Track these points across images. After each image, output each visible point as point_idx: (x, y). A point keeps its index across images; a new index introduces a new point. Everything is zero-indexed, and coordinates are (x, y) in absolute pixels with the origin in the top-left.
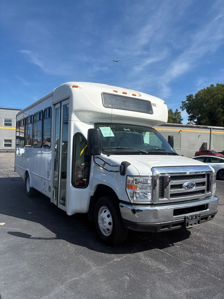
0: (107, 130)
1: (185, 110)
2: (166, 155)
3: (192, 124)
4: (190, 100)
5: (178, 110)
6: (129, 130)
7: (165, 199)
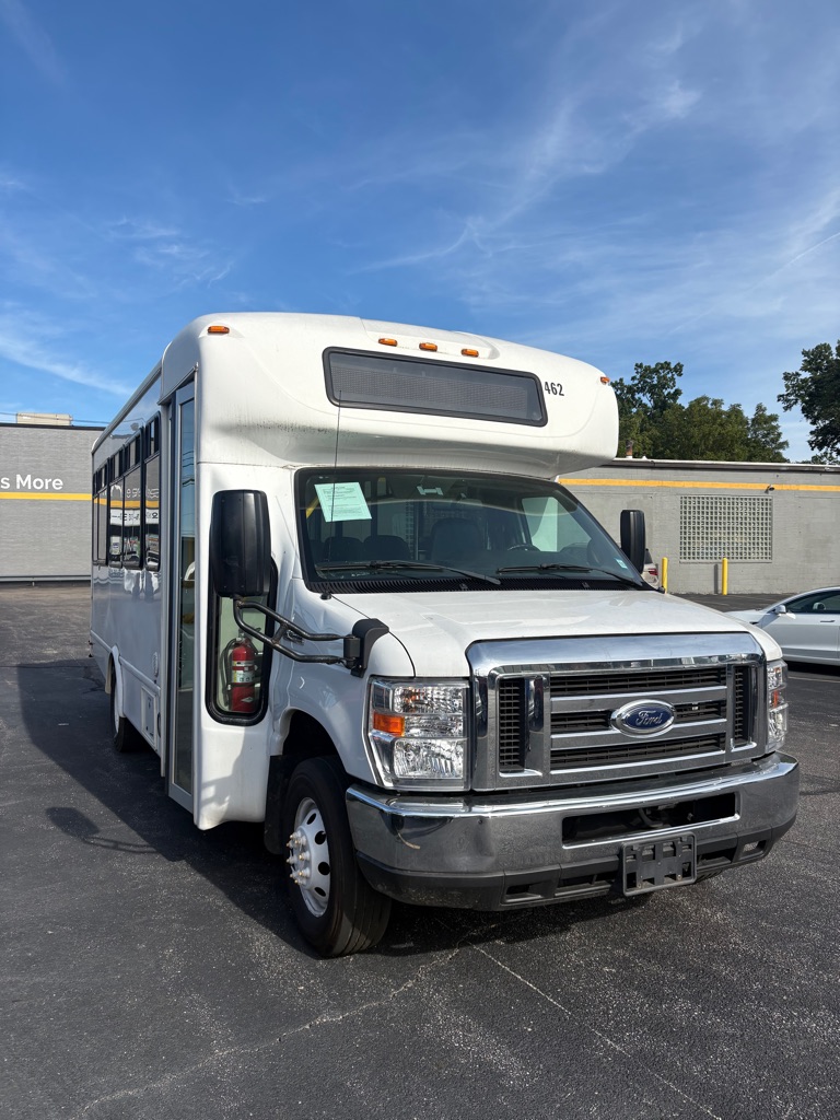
0: (347, 495)
1: (798, 408)
2: (582, 588)
3: (831, 458)
4: (818, 368)
5: (765, 409)
6: (439, 491)
7: (528, 773)
